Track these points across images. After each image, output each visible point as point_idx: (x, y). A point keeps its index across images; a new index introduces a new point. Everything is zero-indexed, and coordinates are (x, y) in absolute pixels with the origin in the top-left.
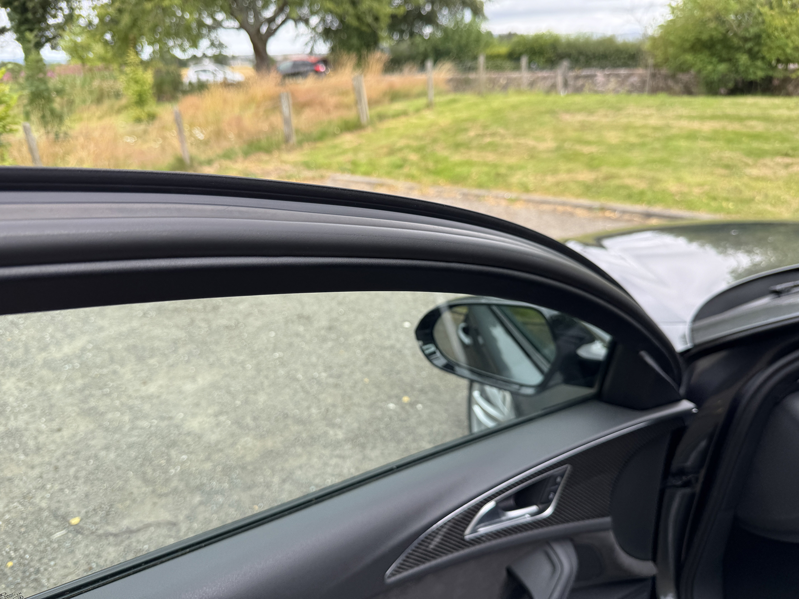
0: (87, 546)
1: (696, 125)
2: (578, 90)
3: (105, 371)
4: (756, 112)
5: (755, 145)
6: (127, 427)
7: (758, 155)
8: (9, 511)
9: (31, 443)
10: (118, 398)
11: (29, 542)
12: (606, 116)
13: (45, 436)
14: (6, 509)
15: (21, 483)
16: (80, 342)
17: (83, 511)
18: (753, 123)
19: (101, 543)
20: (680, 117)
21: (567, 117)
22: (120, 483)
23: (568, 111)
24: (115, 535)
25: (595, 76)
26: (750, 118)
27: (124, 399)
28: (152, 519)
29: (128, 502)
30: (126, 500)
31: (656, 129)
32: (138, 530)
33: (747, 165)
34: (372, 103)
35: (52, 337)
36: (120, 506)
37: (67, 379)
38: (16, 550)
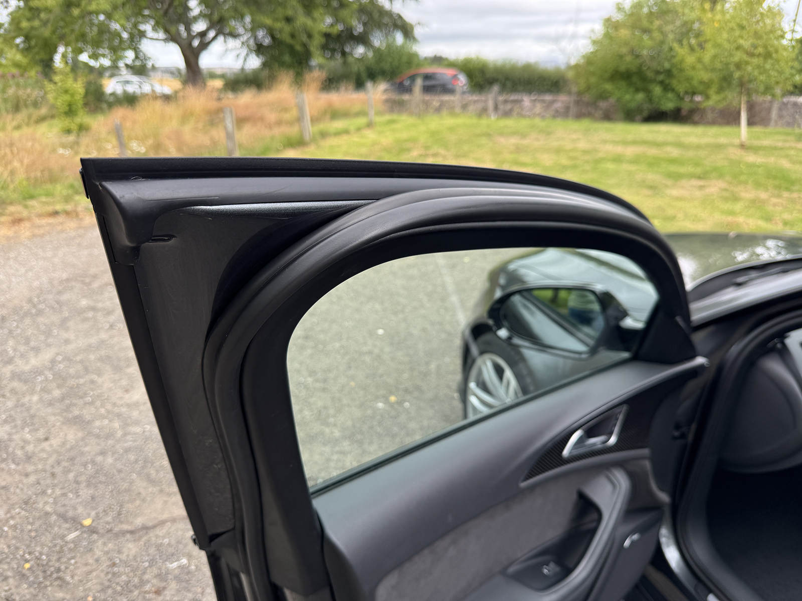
0: (105, 544)
1: (619, 149)
2: (507, 114)
3: (82, 381)
4: (670, 138)
5: (673, 168)
6: (119, 434)
7: (677, 177)
8: (12, 518)
9: (19, 453)
10: (102, 406)
11: (42, 545)
12: (537, 139)
13: (32, 445)
14: (9, 515)
15: (18, 491)
16: (47, 355)
17: (93, 513)
18: (669, 149)
19: (119, 540)
20: (605, 142)
21: (502, 140)
22: (125, 485)
23: (501, 134)
24: (132, 532)
25: (522, 101)
26: (665, 144)
27: (109, 407)
28: (165, 516)
29: (138, 502)
30: (135, 500)
31: (585, 152)
32: (154, 527)
33: (666, 186)
34: (314, 120)
35: (15, 350)
36: (130, 505)
37: (43, 390)
38: (30, 553)
